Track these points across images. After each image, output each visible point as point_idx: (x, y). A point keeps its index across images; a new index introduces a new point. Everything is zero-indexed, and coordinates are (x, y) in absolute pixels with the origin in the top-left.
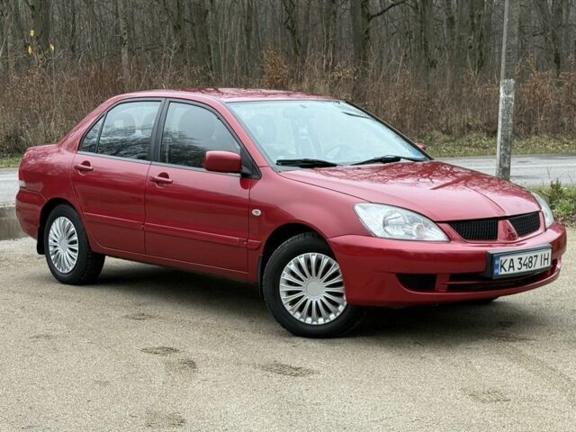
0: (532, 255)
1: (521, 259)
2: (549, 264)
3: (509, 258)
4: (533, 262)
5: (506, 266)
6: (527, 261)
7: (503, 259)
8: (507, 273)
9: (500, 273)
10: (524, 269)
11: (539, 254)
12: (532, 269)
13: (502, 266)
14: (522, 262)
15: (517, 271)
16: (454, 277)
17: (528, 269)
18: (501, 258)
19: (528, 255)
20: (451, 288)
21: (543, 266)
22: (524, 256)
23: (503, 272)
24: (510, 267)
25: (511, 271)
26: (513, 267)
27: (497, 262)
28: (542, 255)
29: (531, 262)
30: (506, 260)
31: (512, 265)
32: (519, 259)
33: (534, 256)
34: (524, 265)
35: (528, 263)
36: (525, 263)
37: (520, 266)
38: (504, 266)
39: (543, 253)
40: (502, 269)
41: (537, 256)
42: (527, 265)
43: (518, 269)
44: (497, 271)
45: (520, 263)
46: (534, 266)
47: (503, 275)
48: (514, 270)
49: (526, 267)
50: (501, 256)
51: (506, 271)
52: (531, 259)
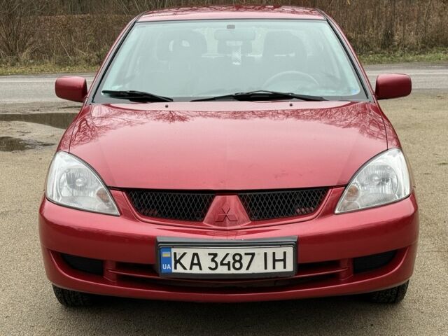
0: (242, 251)
1: (215, 255)
2: (290, 267)
3: (190, 252)
4: (245, 263)
5: (186, 261)
6: (230, 259)
7: (180, 251)
8: (188, 271)
9: (174, 271)
10: (222, 270)
11: (259, 252)
12: (243, 271)
13: (177, 261)
14: (218, 260)
15: (206, 271)
16: (121, 266)
17: (233, 271)
18: (173, 250)
19: (232, 251)
20: (122, 280)
21: (270, 270)
22: (221, 253)
23: (180, 270)
24: (192, 264)
25: (196, 270)
26: (199, 264)
27: (165, 255)
28: (265, 254)
29: (240, 261)
30: (185, 254)
31: (196, 261)
32: (210, 254)
33: (246, 254)
34: (222, 264)
35: (232, 262)
36: (225, 262)
37: (213, 265)
38: (181, 261)
39: (270, 251)
40: (178, 265)
41: (253, 255)
42: (228, 264)
43: (210, 268)
44: (169, 267)
45: (213, 260)
46: (248, 269)
47: (179, 273)
48: (201, 269)
49: (227, 267)
50: (173, 247)
51: (185, 269)
52: (237, 258)
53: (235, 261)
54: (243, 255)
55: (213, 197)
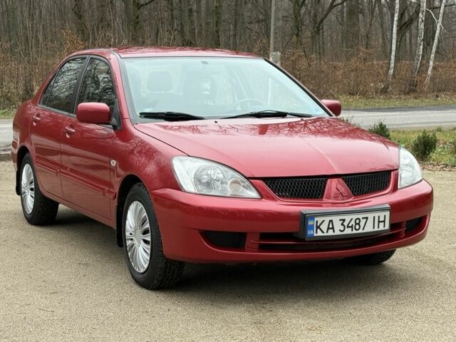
0: (360, 216)
1: (344, 220)
2: (387, 227)
3: (327, 219)
4: (362, 224)
5: (324, 227)
6: (353, 223)
7: (320, 219)
8: (325, 234)
9: (315, 235)
10: (348, 231)
11: (370, 216)
12: (361, 231)
13: (318, 227)
14: (346, 224)
15: (337, 233)
16: (264, 236)
17: (355, 232)
18: (316, 219)
19: (355, 217)
20: (263, 248)
21: (376, 229)
22: (348, 218)
23: (320, 233)
24: (329, 228)
25: (331, 233)
26: (333, 228)
27: (310, 223)
28: (374, 217)
29: (359, 224)
30: (323, 221)
31: (331, 226)
32: (340, 220)
33: (363, 218)
34: (348, 227)
35: (354, 224)
36: (350, 225)
37: (342, 228)
38: (321, 227)
39: (376, 215)
40: (318, 230)
41: (367, 218)
42: (352, 227)
43: (340, 231)
44: (312, 232)
45: (342, 224)
46: (363, 229)
47: (319, 236)
48: (334, 231)
49: (350, 229)
50: (316, 216)
51: (323, 232)
52: (358, 221)
53: (356, 224)
54: (361, 218)
55: (326, 180)
